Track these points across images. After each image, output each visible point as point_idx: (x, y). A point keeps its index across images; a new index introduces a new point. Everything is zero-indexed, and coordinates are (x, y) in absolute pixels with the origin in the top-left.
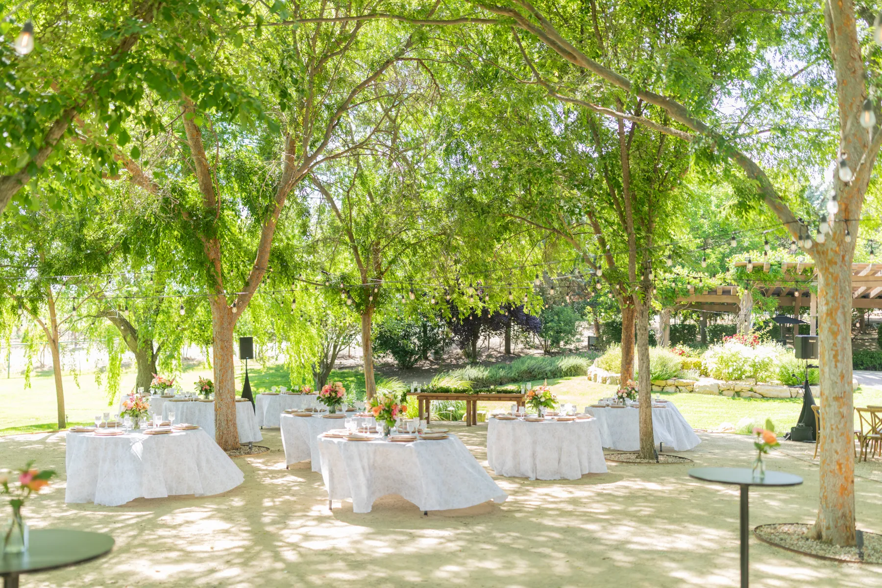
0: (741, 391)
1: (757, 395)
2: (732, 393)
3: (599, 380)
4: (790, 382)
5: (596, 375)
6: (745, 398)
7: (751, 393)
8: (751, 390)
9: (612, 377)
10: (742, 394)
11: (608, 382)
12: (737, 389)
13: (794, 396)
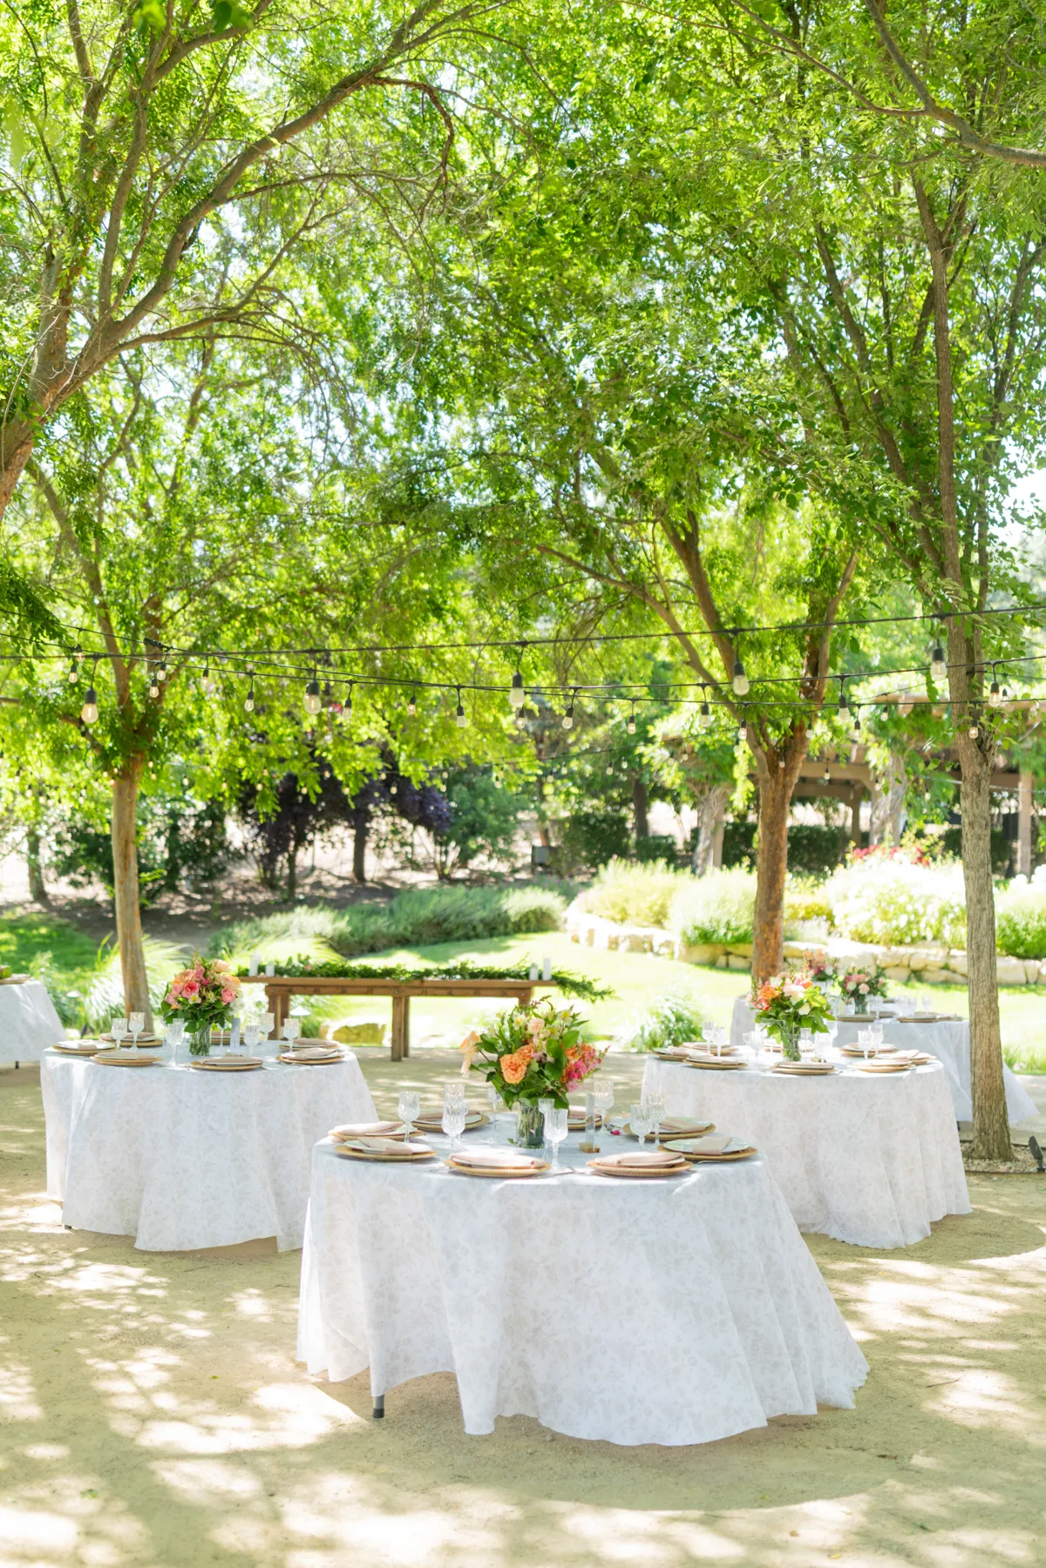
0: (925, 969)
1: (959, 978)
2: (905, 973)
3: (602, 942)
4: (1020, 950)
5: (591, 932)
6: (934, 984)
7: (945, 974)
8: (946, 967)
9: (633, 938)
10: (926, 975)
11: (624, 946)
12: (915, 965)
13: (1032, 980)
